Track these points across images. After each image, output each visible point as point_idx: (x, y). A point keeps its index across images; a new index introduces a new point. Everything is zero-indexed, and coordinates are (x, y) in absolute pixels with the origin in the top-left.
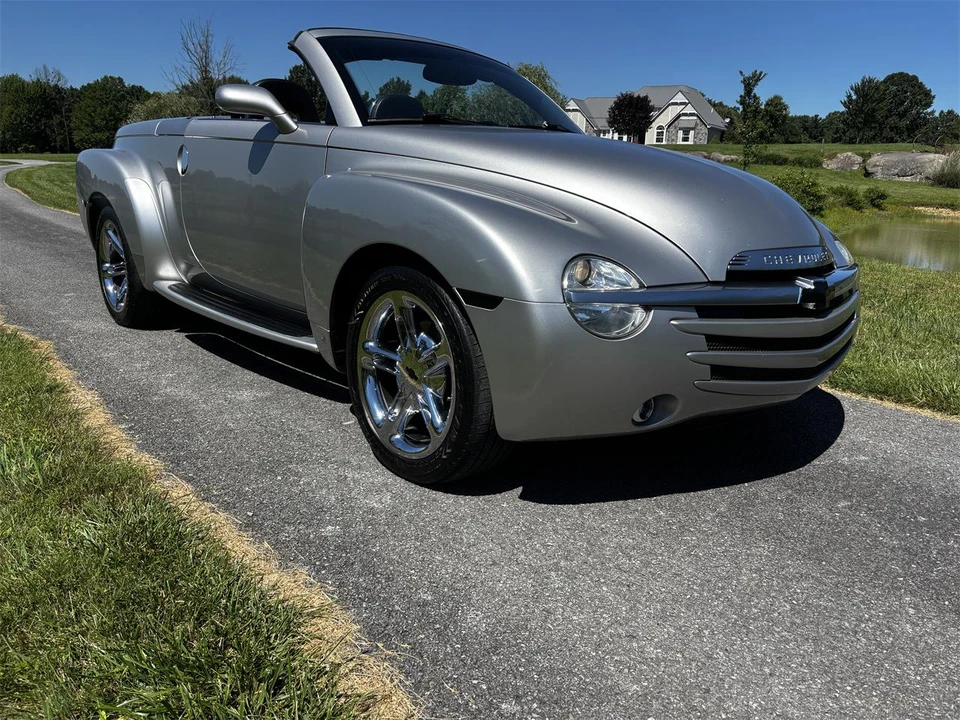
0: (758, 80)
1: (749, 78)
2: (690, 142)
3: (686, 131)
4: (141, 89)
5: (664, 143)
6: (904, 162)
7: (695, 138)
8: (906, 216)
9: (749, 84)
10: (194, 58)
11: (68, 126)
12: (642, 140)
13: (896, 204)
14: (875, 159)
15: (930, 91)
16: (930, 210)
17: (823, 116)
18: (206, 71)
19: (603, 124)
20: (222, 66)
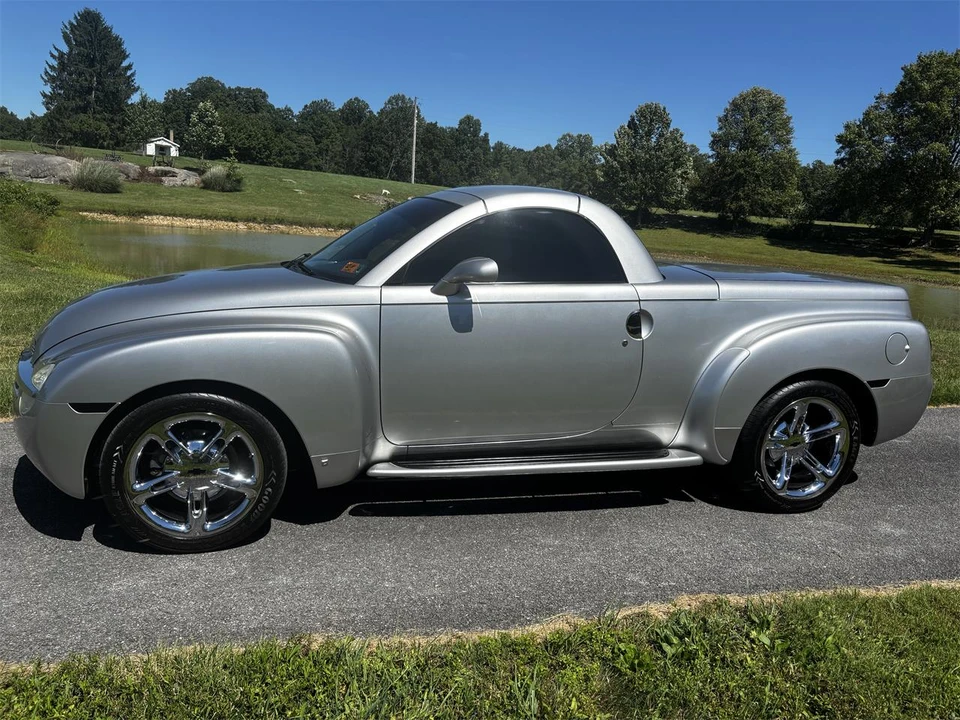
6: (34, 163)
16: (95, 216)
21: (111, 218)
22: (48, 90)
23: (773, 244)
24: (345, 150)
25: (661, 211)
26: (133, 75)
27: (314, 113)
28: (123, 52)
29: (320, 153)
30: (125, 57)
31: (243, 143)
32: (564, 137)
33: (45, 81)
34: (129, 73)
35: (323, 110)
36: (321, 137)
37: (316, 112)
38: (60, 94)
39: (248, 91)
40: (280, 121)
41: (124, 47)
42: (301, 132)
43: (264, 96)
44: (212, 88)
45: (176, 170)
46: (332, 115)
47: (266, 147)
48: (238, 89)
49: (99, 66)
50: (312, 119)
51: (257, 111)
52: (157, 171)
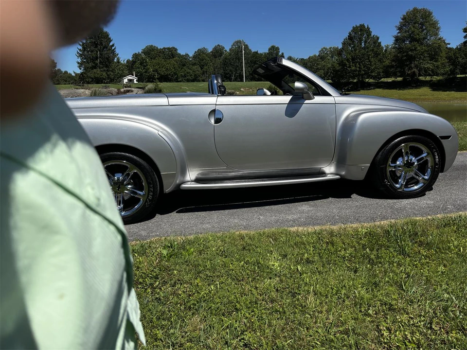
22: (79, 60)
23: (434, 90)
24: (215, 70)
25: (371, 81)
26: (115, 49)
27: (199, 55)
28: (110, 39)
29: (203, 73)
30: (110, 41)
31: (165, 73)
32: (322, 50)
33: (78, 57)
34: (113, 48)
35: (203, 53)
36: (203, 66)
37: (200, 54)
38: (84, 62)
39: (168, 49)
40: (183, 61)
41: (110, 36)
42: (194, 64)
43: (176, 50)
44: (153, 49)
45: (133, 89)
46: (208, 55)
47: (175, 74)
48: (164, 48)
49: (99, 47)
50: (199, 58)
51: (173, 57)
52: (124, 91)
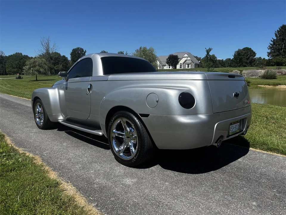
0: (210, 50)
1: (208, 50)
2: (190, 68)
3: (188, 65)
4: (27, 56)
5: (182, 68)
6: (252, 72)
7: (191, 66)
8: (257, 88)
9: (208, 52)
10: (44, 47)
11: (5, 67)
12: (176, 67)
13: (253, 84)
14: (244, 72)
15: (255, 52)
16: (262, 86)
17: (224, 60)
18: (48, 51)
19: (164, 63)
20: (53, 49)
21: (267, 86)
22: (269, 51)
38: (272, 52)
